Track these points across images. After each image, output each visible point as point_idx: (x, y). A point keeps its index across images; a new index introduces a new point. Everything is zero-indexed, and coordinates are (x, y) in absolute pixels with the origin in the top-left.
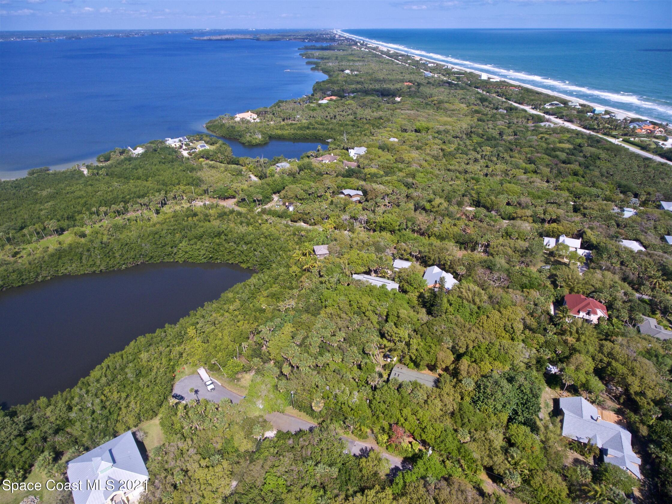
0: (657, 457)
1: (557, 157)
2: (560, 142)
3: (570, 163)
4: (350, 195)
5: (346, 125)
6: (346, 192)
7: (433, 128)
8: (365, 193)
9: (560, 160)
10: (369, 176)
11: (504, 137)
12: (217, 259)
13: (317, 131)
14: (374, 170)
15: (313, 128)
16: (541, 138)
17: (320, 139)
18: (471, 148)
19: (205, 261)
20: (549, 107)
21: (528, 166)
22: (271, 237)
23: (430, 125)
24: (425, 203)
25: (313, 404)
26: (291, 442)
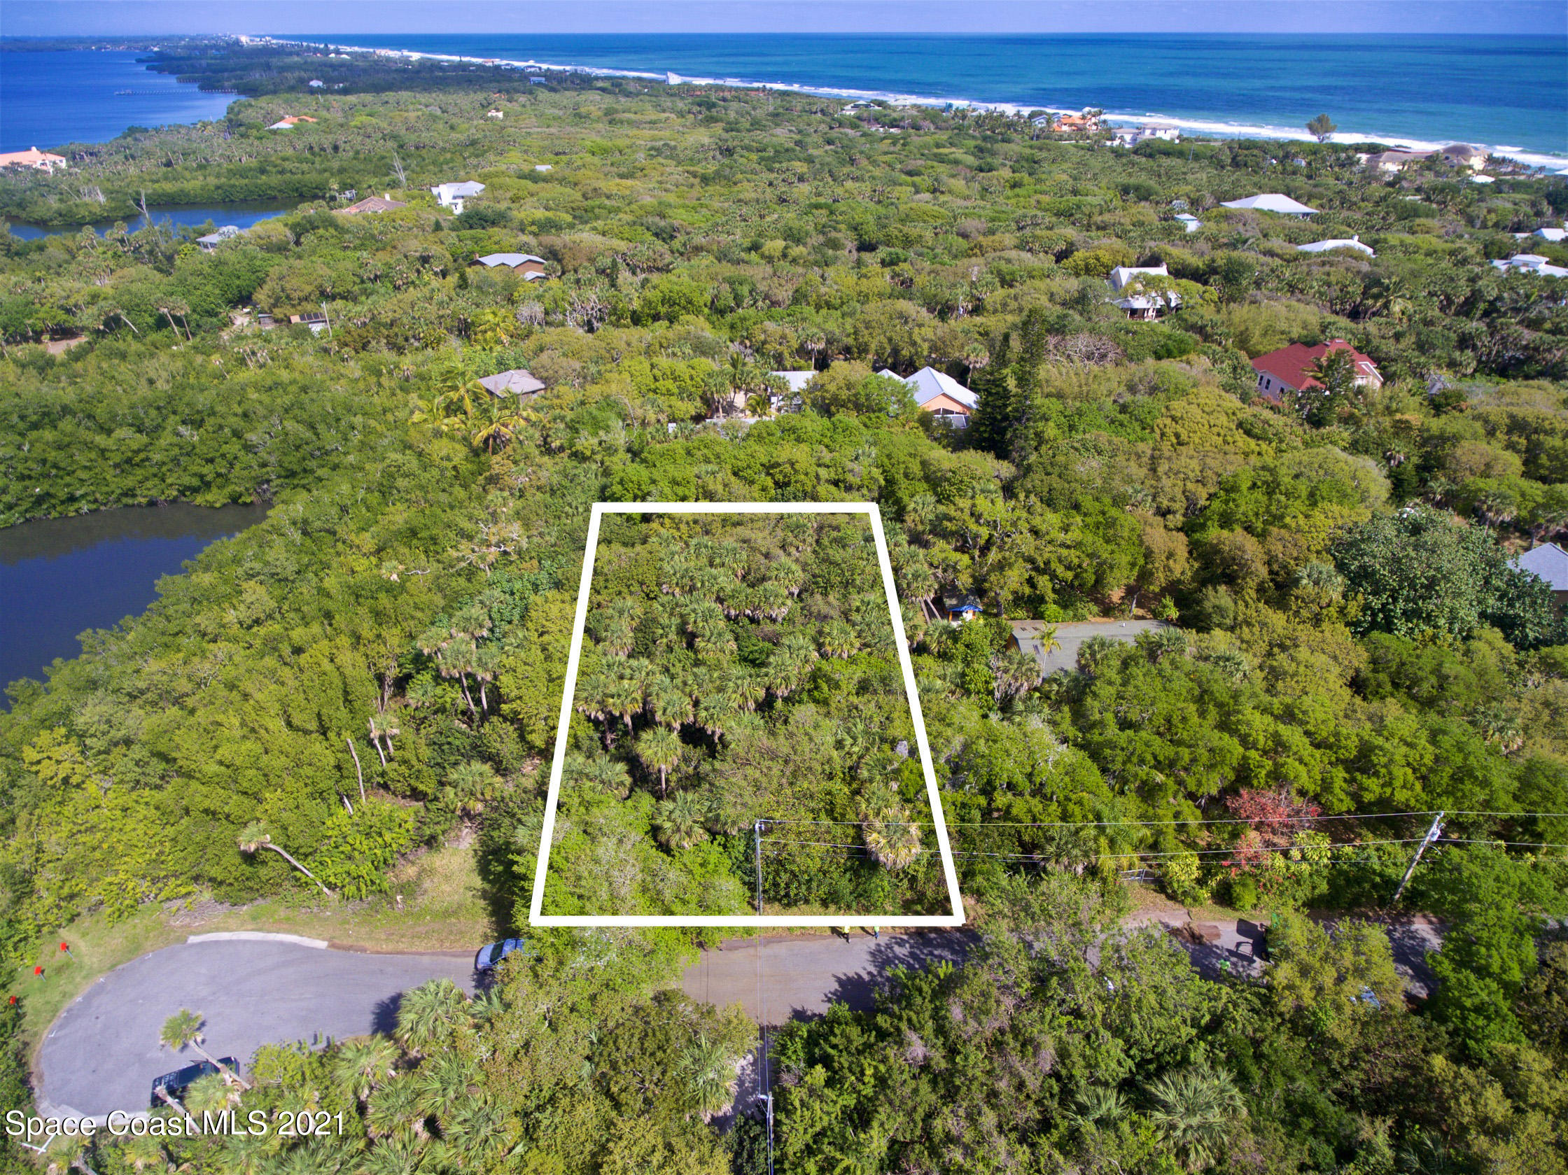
1: (957, 163)
2: (939, 147)
4: (507, 266)
6: (491, 260)
7: (631, 147)
8: (552, 256)
9: (968, 167)
11: (811, 151)
13: (296, 176)
14: (541, 215)
15: (281, 172)
20: (853, 113)
21: (916, 180)
23: (621, 142)
25: (874, 839)
26: (918, 1049)
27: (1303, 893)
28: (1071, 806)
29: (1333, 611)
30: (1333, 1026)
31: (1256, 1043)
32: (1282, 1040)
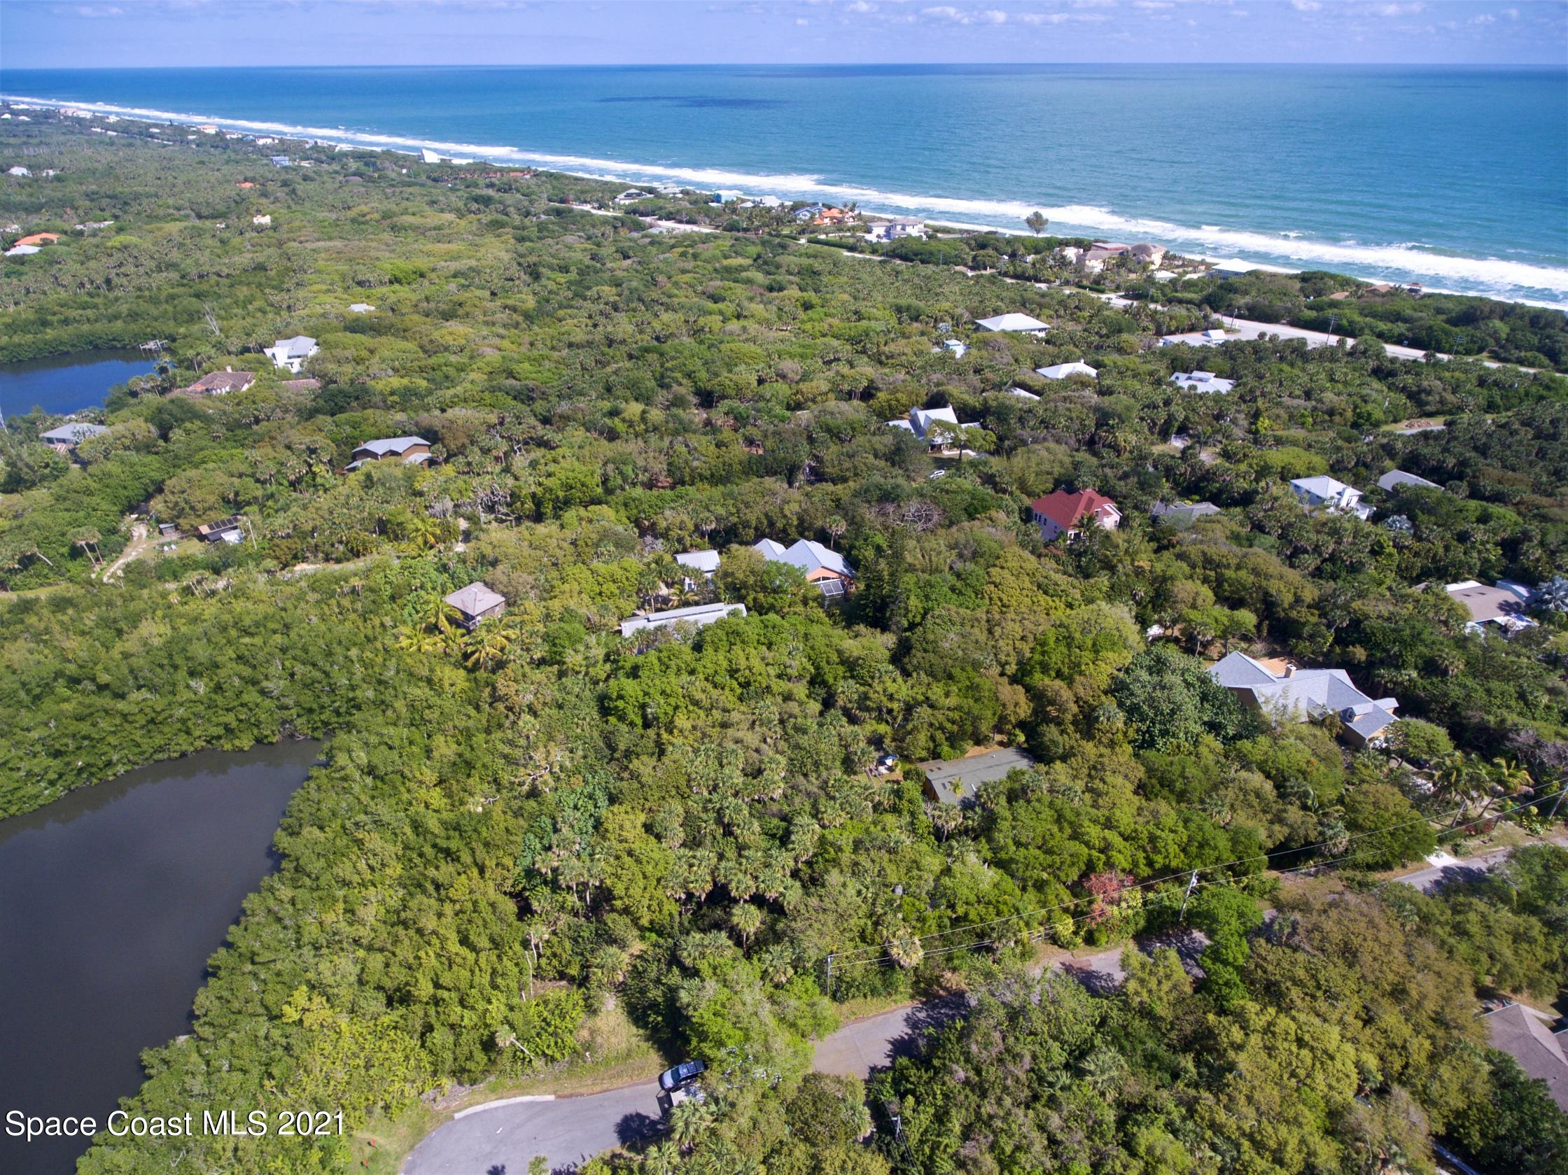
0: (1395, 683)
1: (749, 281)
2: (726, 257)
3: (781, 289)
4: (394, 453)
5: (172, 297)
6: (378, 446)
7: (434, 270)
8: (431, 436)
9: (761, 286)
10: (395, 398)
11: (609, 265)
12: (109, 764)
13: (86, 328)
14: (396, 382)
15: (66, 322)
16: (683, 254)
17: (115, 348)
18: (570, 294)
19: (60, 790)
20: (627, 202)
21: (720, 306)
22: (272, 626)
23: (422, 263)
24: (608, 421)
25: (895, 952)
26: (961, 1074)
27: (1131, 929)
28: (1001, 907)
29: (1120, 735)
30: (1161, 1010)
31: (1125, 1027)
32: (1136, 1023)
